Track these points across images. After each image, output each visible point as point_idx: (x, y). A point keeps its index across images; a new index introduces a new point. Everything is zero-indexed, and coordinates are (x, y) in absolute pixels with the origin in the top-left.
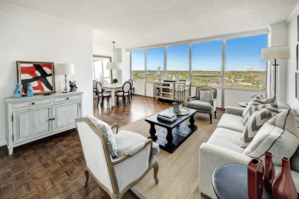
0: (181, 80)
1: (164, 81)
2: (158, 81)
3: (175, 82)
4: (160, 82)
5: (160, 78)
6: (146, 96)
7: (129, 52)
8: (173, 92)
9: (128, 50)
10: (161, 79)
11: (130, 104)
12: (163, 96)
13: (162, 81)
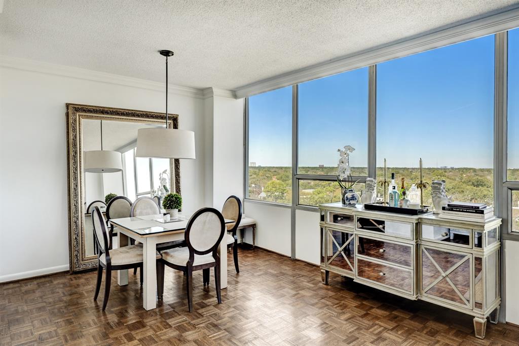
0: (452, 208)
1: (368, 207)
2: (340, 205)
3: (422, 212)
4: (347, 211)
5: (349, 195)
6: (298, 257)
7: (241, 102)
8: (413, 262)
9: (235, 94)
10: (353, 198)
11: (219, 302)
12: (361, 273)
13: (360, 207)
